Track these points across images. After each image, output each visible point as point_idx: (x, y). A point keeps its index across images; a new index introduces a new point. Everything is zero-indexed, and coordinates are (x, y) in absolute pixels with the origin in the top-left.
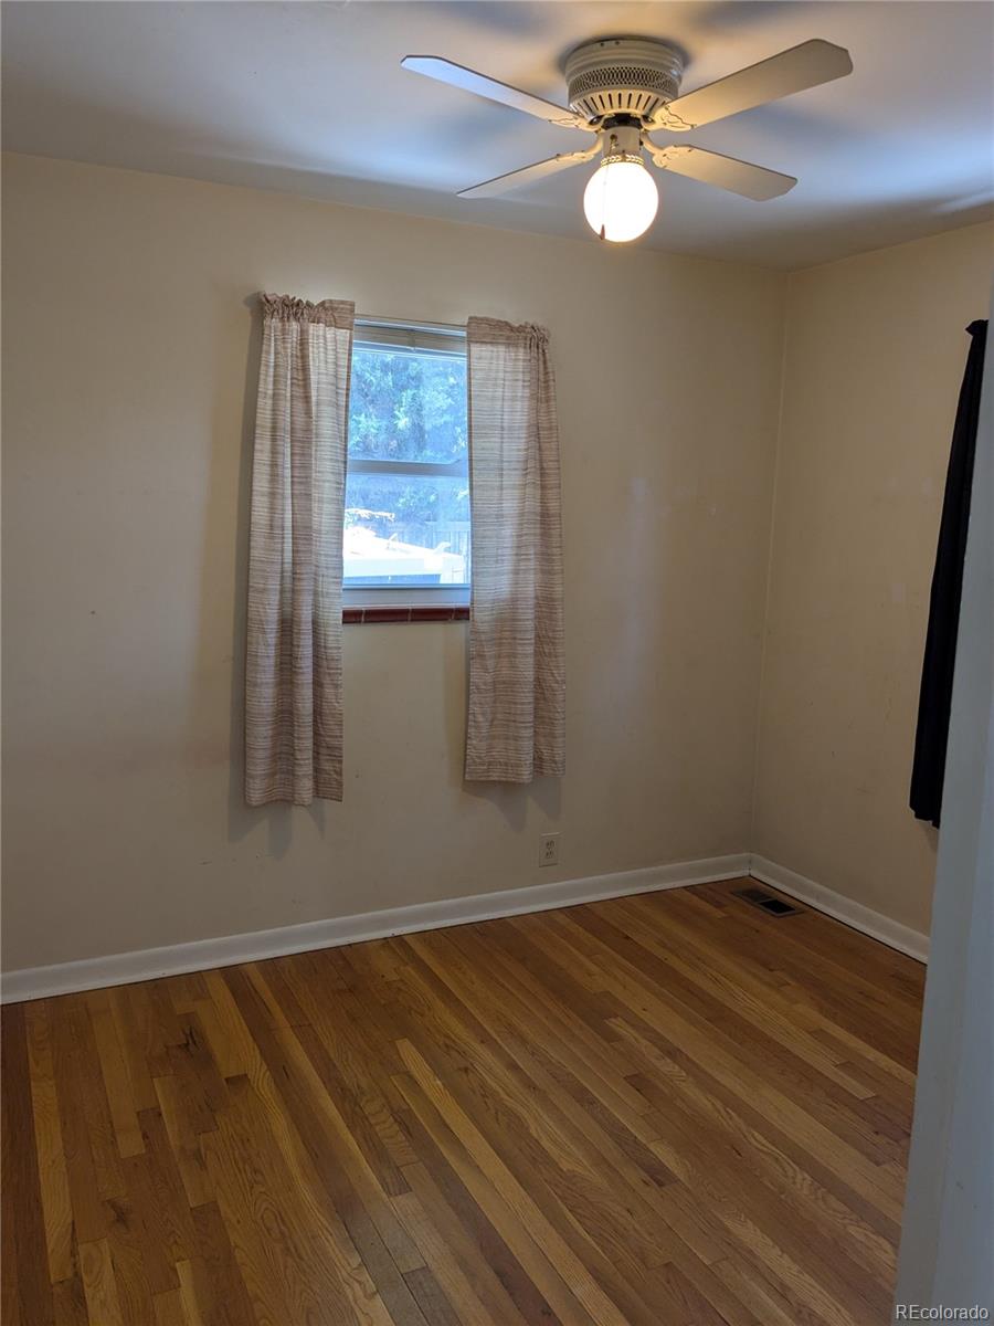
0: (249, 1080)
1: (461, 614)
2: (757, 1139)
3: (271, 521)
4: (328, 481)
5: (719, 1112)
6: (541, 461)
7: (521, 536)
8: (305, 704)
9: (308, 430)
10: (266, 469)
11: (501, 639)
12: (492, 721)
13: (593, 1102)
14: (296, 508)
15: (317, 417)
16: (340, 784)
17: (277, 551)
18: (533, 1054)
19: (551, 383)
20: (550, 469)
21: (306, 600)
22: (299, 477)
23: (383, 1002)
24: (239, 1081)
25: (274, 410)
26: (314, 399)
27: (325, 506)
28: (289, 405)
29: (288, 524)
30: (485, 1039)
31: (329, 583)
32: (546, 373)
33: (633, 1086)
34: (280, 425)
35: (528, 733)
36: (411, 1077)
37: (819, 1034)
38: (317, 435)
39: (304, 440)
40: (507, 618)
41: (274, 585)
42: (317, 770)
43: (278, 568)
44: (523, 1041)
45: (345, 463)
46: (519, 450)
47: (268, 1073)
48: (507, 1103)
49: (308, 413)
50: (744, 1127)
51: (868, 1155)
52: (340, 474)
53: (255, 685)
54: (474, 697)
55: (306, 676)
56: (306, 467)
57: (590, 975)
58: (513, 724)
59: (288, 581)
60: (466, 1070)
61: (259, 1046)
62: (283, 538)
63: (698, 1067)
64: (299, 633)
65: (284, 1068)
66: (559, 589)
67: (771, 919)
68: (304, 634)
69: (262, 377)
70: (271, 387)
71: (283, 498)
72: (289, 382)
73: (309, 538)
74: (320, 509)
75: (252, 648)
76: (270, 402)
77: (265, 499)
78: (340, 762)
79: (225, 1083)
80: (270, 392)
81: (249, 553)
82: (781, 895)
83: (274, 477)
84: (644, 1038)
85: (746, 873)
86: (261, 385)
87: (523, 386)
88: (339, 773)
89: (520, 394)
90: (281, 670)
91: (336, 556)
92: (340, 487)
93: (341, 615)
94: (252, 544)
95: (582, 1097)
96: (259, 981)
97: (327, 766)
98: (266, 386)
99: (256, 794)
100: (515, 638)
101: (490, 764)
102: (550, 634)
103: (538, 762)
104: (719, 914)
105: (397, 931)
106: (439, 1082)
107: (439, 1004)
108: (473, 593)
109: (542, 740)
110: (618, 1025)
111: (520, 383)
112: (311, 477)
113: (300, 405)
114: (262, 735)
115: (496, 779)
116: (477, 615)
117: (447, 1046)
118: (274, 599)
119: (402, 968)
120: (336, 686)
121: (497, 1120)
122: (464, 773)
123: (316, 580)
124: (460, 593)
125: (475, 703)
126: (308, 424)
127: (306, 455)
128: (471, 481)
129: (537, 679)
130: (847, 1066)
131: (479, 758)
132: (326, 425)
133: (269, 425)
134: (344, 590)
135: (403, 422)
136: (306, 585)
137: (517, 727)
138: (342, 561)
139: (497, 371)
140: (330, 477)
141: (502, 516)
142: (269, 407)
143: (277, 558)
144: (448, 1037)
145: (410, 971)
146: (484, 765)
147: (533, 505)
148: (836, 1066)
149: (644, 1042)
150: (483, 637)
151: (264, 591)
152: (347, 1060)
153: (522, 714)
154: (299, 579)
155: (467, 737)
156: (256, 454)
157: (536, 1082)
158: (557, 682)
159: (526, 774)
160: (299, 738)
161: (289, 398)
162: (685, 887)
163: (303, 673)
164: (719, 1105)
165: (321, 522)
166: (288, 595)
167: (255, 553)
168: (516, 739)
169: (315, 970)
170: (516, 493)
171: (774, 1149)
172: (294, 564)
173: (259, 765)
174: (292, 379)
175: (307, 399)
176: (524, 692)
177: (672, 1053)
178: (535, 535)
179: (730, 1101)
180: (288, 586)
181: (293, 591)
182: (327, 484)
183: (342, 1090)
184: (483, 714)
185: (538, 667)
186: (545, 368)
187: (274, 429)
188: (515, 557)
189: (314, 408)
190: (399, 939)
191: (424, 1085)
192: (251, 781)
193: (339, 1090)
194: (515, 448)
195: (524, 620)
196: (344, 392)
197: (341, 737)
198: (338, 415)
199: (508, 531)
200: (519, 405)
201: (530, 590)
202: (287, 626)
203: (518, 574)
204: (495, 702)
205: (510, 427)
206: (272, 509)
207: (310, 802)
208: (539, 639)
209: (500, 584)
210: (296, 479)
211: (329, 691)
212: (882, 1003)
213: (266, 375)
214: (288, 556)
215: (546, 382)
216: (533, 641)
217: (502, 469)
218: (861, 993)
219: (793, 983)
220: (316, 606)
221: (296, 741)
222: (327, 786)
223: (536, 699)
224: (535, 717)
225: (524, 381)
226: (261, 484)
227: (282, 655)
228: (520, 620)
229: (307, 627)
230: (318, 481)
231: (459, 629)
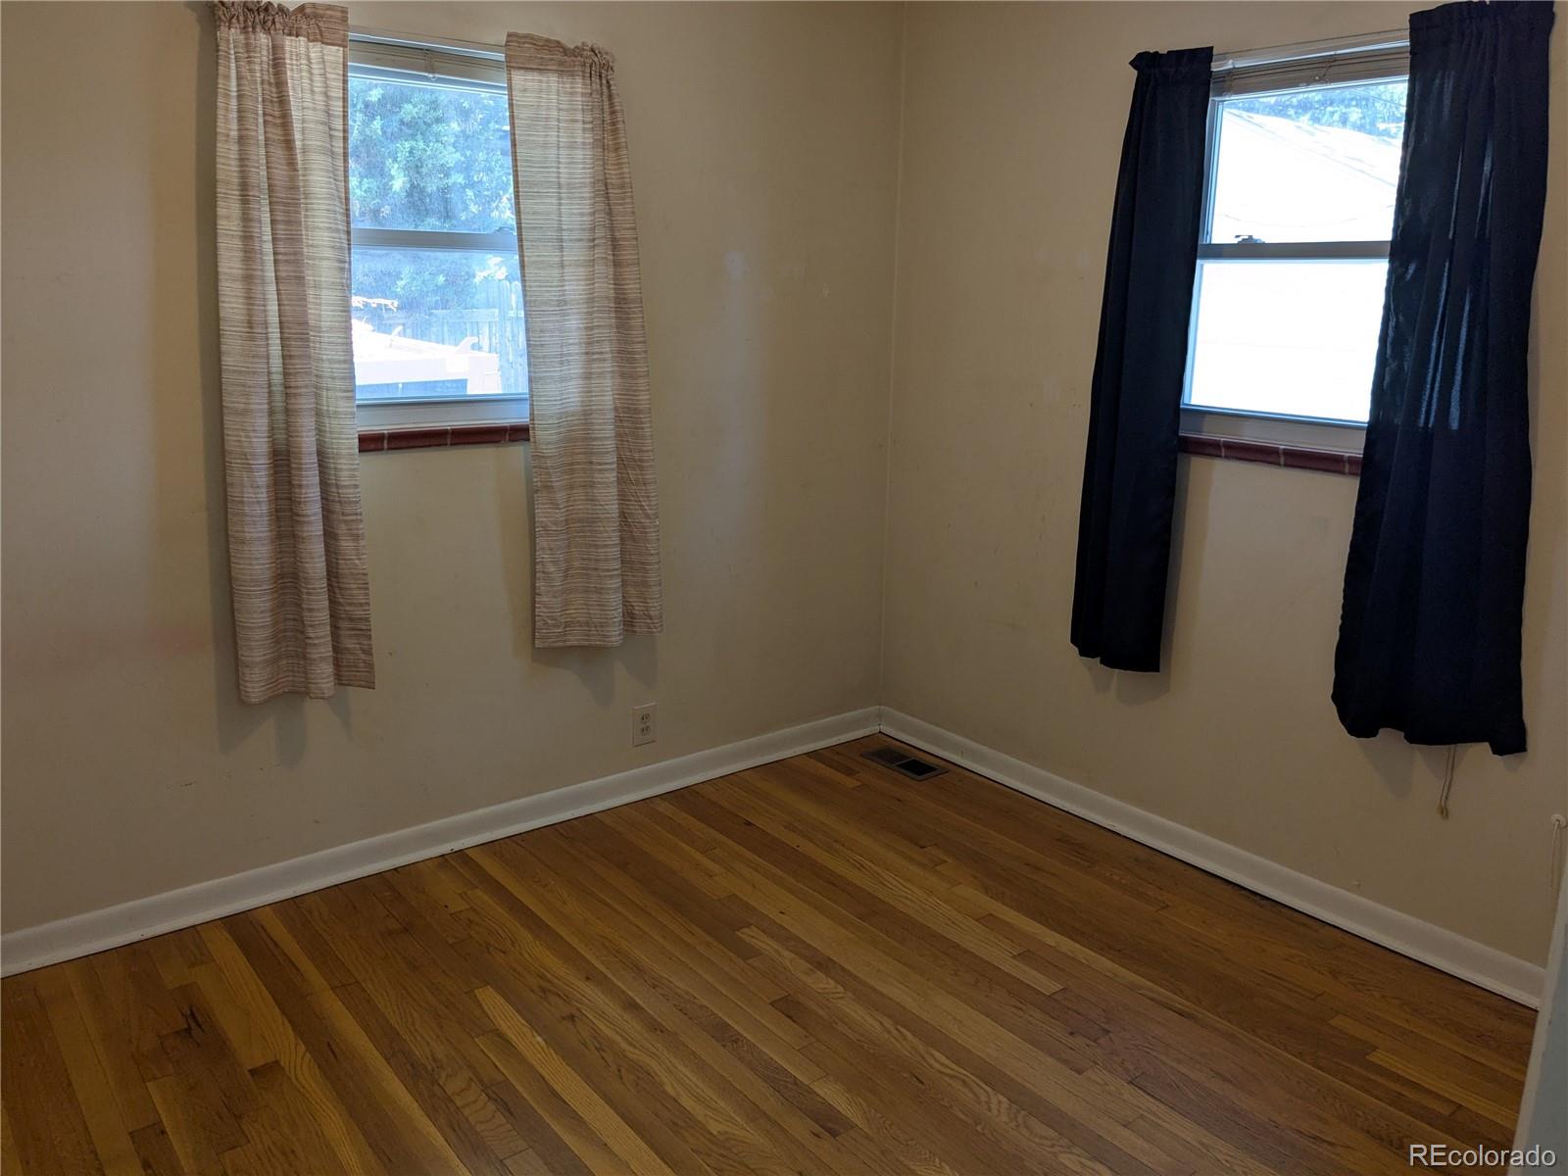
0: (283, 1068)
1: (518, 434)
2: (939, 1060)
3: (250, 315)
4: (328, 259)
5: (889, 1032)
6: (612, 229)
7: (591, 329)
8: (315, 564)
9: (293, 187)
10: (237, 243)
11: (572, 464)
12: (567, 570)
13: (737, 1039)
14: (283, 297)
15: (305, 169)
16: (370, 666)
17: (262, 357)
18: (654, 986)
19: (620, 126)
20: (625, 239)
21: (306, 425)
22: (285, 254)
23: (451, 941)
24: (269, 1071)
25: (243, 160)
26: (298, 144)
27: (324, 292)
28: (262, 152)
29: (273, 318)
30: (591, 976)
31: (337, 398)
32: (613, 113)
33: (783, 1013)
34: (253, 180)
35: (615, 583)
36: (501, 1035)
37: (988, 920)
38: (307, 196)
39: (289, 204)
40: (579, 437)
41: (259, 403)
42: (336, 649)
43: (262, 380)
44: (638, 970)
45: (348, 233)
46: (582, 214)
47: (308, 1055)
48: (630, 1056)
49: (291, 163)
50: (921, 1047)
51: (1066, 1062)
52: (341, 248)
53: (243, 542)
54: (541, 542)
55: (314, 528)
56: (294, 239)
57: (711, 876)
58: (595, 573)
59: (278, 398)
60: (572, 1018)
61: (290, 1021)
62: (267, 339)
63: (855, 978)
64: (300, 469)
65: (329, 1045)
66: (644, 397)
67: (912, 783)
68: (307, 470)
69: (221, 112)
70: (234, 126)
71: (264, 283)
72: (261, 120)
73: (304, 339)
74: (318, 297)
75: (233, 492)
76: (235, 147)
77: (238, 285)
78: (369, 637)
79: (249, 1076)
80: (234, 134)
81: (220, 360)
82: (917, 752)
83: (249, 254)
84: (787, 949)
85: (875, 729)
86: (220, 123)
87: (584, 129)
88: (368, 652)
89: (579, 140)
90: (278, 518)
91: (345, 362)
92: (344, 267)
93: (357, 440)
94: (224, 348)
95: (722, 1033)
96: (279, 931)
97: (349, 643)
98: (228, 124)
99: (256, 685)
100: (591, 463)
101: (567, 624)
102: (637, 456)
103: (629, 619)
104: (850, 783)
105: (457, 845)
106: (539, 1039)
107: (524, 936)
108: (532, 405)
109: (631, 590)
110: (752, 936)
111: (580, 125)
112: (302, 254)
113: (279, 153)
114: (257, 610)
115: (576, 643)
116: (540, 434)
117: (543, 990)
118: (262, 423)
119: (469, 892)
120: (357, 538)
121: (621, 1078)
122: (534, 638)
123: (317, 396)
124: (513, 406)
125: (543, 549)
126: (293, 179)
127: (293, 222)
128: (522, 256)
129: (623, 515)
130: (1026, 956)
131: (552, 618)
132: (318, 180)
133: (236, 180)
134: (358, 406)
135: (399, 183)
136: (305, 403)
137: (599, 576)
138: (352, 369)
139: (548, 109)
140: (328, 253)
141: (565, 303)
142: (234, 155)
143: (261, 367)
144: (542, 977)
145: (482, 896)
146: (559, 627)
147: (604, 288)
148: (1014, 957)
149: (786, 953)
150: (549, 463)
151: (245, 412)
152: (413, 1025)
153: (606, 560)
154: (295, 395)
155: (534, 592)
156: (219, 222)
157: (664, 1023)
158: (648, 516)
159: (615, 634)
160: (310, 610)
161: (262, 143)
162: (808, 754)
163: (309, 523)
164: (888, 1023)
165: (320, 315)
166: (280, 417)
167: (228, 361)
168: (599, 591)
169: (354, 907)
170: (582, 271)
171: (961, 1070)
172: (286, 374)
173: (257, 648)
174: (264, 114)
175: (288, 144)
176: (607, 532)
177: (823, 964)
178: (610, 326)
179: (902, 1018)
180: (279, 404)
181: (287, 411)
182: (325, 263)
183: (412, 1065)
184: (555, 562)
185: (622, 497)
186: (612, 105)
187: (244, 186)
188: (584, 357)
189: (299, 157)
190: (461, 855)
191: (521, 1045)
192: (247, 671)
193: (409, 1067)
194: (576, 212)
195: (601, 439)
196: (341, 135)
197: (368, 604)
198: (335, 169)
199: (574, 323)
200: (579, 154)
201: (607, 396)
202: (283, 460)
203: (589, 378)
204: (569, 546)
205: (568, 184)
206: (249, 298)
207: (332, 693)
208: (622, 463)
209: (566, 393)
210: (280, 257)
211: (346, 544)
212: (1054, 875)
213: (227, 110)
214: (276, 363)
215: (613, 124)
216: (615, 466)
217: (561, 240)
218: (1028, 865)
219: (950, 861)
220: (320, 431)
221: (306, 614)
222: (351, 670)
223: (622, 539)
224: (622, 562)
225: (584, 123)
226: (230, 263)
227: (277, 499)
228: (596, 439)
229: (310, 460)
230: (314, 259)
231: (517, 452)
